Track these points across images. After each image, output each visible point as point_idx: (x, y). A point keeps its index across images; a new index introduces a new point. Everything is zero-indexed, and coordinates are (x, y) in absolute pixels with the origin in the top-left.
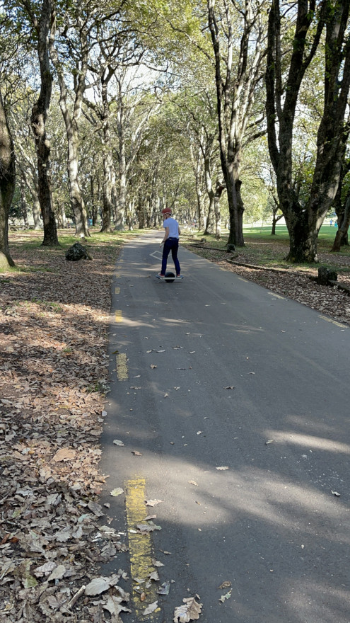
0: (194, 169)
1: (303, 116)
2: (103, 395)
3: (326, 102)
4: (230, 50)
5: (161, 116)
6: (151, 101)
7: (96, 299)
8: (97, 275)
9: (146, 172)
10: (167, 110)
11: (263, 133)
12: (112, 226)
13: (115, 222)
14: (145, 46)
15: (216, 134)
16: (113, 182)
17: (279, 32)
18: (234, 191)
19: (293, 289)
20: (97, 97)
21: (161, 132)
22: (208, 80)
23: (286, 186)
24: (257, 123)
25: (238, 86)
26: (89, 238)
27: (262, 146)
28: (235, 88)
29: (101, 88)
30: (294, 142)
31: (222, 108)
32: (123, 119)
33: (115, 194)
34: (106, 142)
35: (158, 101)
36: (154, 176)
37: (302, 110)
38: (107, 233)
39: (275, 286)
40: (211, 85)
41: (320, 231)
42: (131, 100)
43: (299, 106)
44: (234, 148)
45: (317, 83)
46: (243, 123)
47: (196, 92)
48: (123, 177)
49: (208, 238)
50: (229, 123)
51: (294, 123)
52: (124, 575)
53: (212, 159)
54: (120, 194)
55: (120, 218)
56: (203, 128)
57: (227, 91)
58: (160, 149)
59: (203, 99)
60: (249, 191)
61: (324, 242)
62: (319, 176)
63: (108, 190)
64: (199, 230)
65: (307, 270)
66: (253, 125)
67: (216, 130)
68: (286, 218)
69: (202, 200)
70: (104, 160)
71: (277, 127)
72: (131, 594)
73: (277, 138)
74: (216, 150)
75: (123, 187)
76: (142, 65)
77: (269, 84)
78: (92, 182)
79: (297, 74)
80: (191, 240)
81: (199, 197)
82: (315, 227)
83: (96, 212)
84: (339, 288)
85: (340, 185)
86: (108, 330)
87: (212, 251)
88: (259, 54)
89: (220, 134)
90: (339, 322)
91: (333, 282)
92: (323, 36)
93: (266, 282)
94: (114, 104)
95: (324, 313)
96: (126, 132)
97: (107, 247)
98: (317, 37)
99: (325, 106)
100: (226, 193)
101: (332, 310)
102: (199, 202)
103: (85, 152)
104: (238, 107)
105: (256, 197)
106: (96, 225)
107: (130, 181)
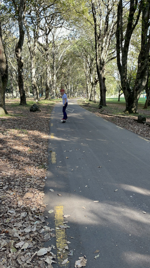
0: (85, 73)
1: (132, 50)
2: (45, 170)
3: (142, 45)
4: (101, 22)
5: (71, 50)
6: (67, 43)
7: (43, 128)
8: (43, 118)
9: (65, 74)
10: (74, 47)
11: (115, 58)
12: (50, 97)
13: (51, 95)
14: (65, 19)
15: (95, 57)
16: (50, 78)
17: (122, 14)
18: (102, 82)
19: (127, 125)
20: (43, 41)
21: (71, 57)
22: (91, 34)
23: (124, 80)
24: (112, 53)
25: (104, 37)
26: (40, 102)
27: (114, 63)
28: (103, 38)
29: (45, 37)
30: (128, 61)
31: (97, 47)
32: (55, 51)
33: (51, 83)
34: (47, 61)
35: (70, 43)
36: (68, 76)
37: (132, 48)
38: (48, 100)
39: (119, 124)
40: (93, 37)
41: (139, 100)
42: (58, 43)
43: (130, 46)
44: (102, 63)
45: (138, 36)
46: (106, 53)
47: (86, 39)
48: (55, 76)
49: (91, 103)
50: (100, 53)
51: (128, 53)
52: (54, 247)
53: (93, 68)
54: (53, 83)
55: (53, 94)
56: (89, 55)
57: (100, 39)
58: (71, 64)
59: (89, 43)
60: (109, 82)
61: (141, 105)
62: (139, 76)
63: (48, 82)
64: (87, 99)
65: (133, 117)
66: (110, 54)
67: (95, 56)
68: (124, 94)
69: (89, 86)
70: (46, 69)
71: (121, 55)
72: (57, 255)
73: (121, 59)
74: (95, 65)
75: (55, 80)
76: (63, 28)
77: (118, 36)
78: (41, 78)
79: (129, 32)
80: (83, 103)
81: (87, 85)
82: (137, 98)
83: (43, 91)
84: (147, 124)
85: (148, 80)
86: (48, 142)
87: (92, 108)
88: (113, 23)
89: (97, 58)
90: (146, 139)
91: (144, 122)
92: (141, 16)
93: (115, 121)
94: (51, 44)
95: (140, 135)
96: (56, 56)
97: (47, 106)
98: (138, 17)
99: (142, 46)
100: (99, 83)
101: (143, 134)
102: (87, 87)
103: (38, 65)
104: (104, 46)
105: (112, 85)
106: (43, 96)
107: (58, 77)
